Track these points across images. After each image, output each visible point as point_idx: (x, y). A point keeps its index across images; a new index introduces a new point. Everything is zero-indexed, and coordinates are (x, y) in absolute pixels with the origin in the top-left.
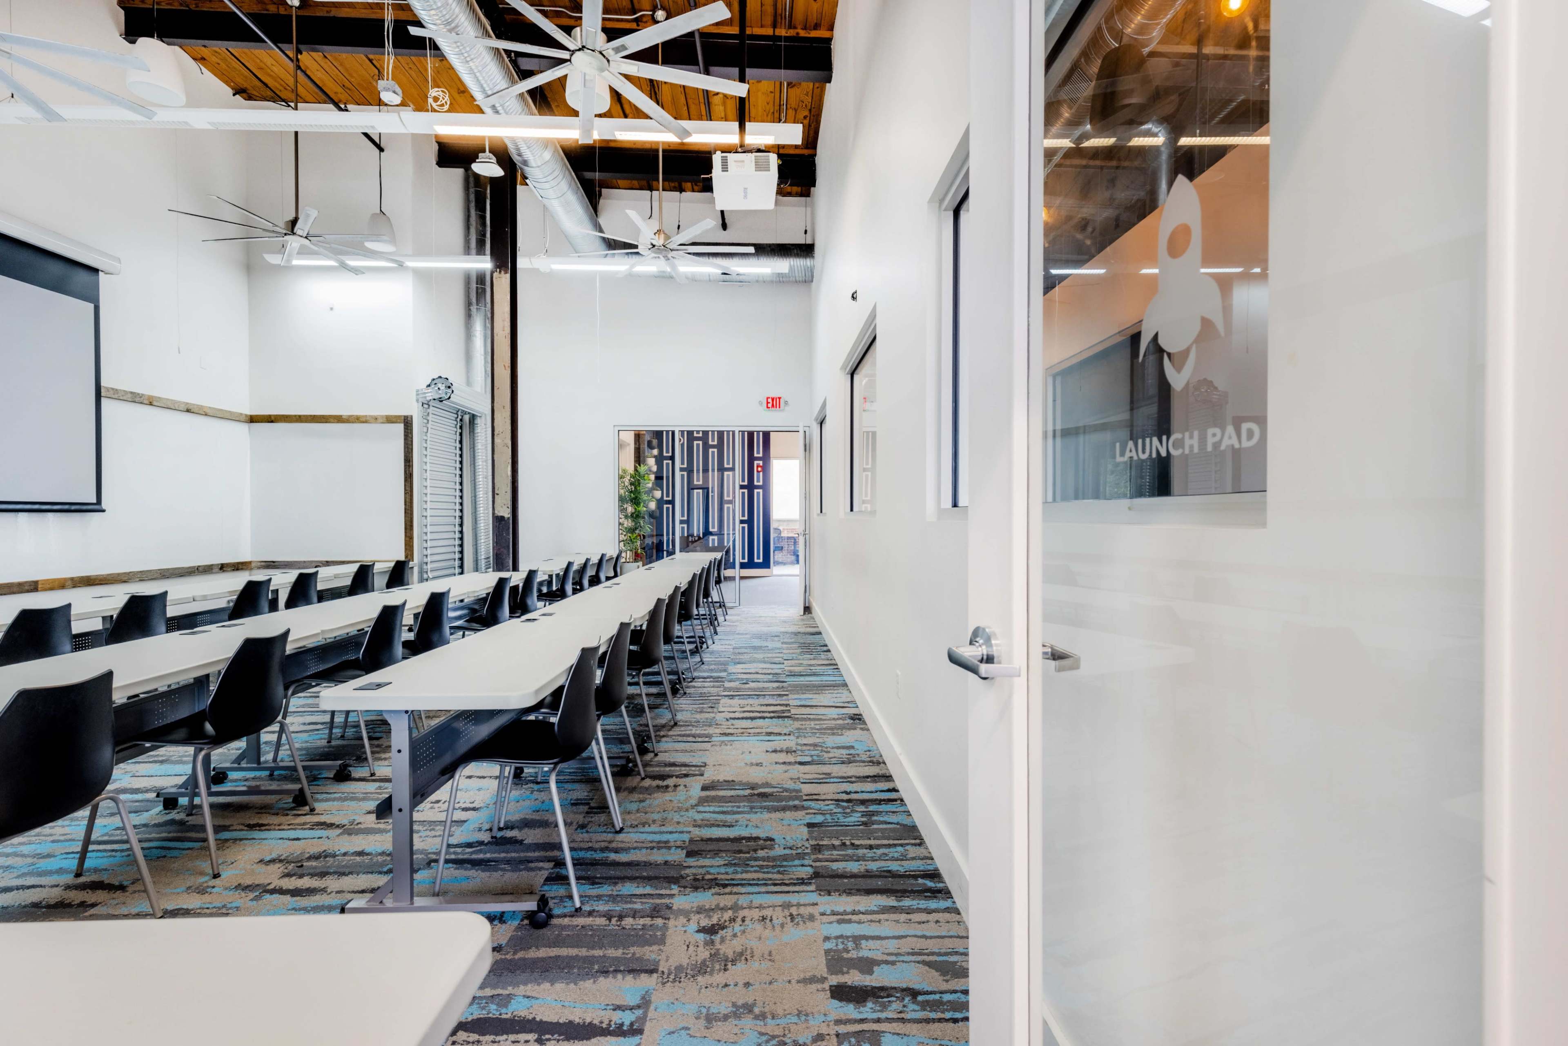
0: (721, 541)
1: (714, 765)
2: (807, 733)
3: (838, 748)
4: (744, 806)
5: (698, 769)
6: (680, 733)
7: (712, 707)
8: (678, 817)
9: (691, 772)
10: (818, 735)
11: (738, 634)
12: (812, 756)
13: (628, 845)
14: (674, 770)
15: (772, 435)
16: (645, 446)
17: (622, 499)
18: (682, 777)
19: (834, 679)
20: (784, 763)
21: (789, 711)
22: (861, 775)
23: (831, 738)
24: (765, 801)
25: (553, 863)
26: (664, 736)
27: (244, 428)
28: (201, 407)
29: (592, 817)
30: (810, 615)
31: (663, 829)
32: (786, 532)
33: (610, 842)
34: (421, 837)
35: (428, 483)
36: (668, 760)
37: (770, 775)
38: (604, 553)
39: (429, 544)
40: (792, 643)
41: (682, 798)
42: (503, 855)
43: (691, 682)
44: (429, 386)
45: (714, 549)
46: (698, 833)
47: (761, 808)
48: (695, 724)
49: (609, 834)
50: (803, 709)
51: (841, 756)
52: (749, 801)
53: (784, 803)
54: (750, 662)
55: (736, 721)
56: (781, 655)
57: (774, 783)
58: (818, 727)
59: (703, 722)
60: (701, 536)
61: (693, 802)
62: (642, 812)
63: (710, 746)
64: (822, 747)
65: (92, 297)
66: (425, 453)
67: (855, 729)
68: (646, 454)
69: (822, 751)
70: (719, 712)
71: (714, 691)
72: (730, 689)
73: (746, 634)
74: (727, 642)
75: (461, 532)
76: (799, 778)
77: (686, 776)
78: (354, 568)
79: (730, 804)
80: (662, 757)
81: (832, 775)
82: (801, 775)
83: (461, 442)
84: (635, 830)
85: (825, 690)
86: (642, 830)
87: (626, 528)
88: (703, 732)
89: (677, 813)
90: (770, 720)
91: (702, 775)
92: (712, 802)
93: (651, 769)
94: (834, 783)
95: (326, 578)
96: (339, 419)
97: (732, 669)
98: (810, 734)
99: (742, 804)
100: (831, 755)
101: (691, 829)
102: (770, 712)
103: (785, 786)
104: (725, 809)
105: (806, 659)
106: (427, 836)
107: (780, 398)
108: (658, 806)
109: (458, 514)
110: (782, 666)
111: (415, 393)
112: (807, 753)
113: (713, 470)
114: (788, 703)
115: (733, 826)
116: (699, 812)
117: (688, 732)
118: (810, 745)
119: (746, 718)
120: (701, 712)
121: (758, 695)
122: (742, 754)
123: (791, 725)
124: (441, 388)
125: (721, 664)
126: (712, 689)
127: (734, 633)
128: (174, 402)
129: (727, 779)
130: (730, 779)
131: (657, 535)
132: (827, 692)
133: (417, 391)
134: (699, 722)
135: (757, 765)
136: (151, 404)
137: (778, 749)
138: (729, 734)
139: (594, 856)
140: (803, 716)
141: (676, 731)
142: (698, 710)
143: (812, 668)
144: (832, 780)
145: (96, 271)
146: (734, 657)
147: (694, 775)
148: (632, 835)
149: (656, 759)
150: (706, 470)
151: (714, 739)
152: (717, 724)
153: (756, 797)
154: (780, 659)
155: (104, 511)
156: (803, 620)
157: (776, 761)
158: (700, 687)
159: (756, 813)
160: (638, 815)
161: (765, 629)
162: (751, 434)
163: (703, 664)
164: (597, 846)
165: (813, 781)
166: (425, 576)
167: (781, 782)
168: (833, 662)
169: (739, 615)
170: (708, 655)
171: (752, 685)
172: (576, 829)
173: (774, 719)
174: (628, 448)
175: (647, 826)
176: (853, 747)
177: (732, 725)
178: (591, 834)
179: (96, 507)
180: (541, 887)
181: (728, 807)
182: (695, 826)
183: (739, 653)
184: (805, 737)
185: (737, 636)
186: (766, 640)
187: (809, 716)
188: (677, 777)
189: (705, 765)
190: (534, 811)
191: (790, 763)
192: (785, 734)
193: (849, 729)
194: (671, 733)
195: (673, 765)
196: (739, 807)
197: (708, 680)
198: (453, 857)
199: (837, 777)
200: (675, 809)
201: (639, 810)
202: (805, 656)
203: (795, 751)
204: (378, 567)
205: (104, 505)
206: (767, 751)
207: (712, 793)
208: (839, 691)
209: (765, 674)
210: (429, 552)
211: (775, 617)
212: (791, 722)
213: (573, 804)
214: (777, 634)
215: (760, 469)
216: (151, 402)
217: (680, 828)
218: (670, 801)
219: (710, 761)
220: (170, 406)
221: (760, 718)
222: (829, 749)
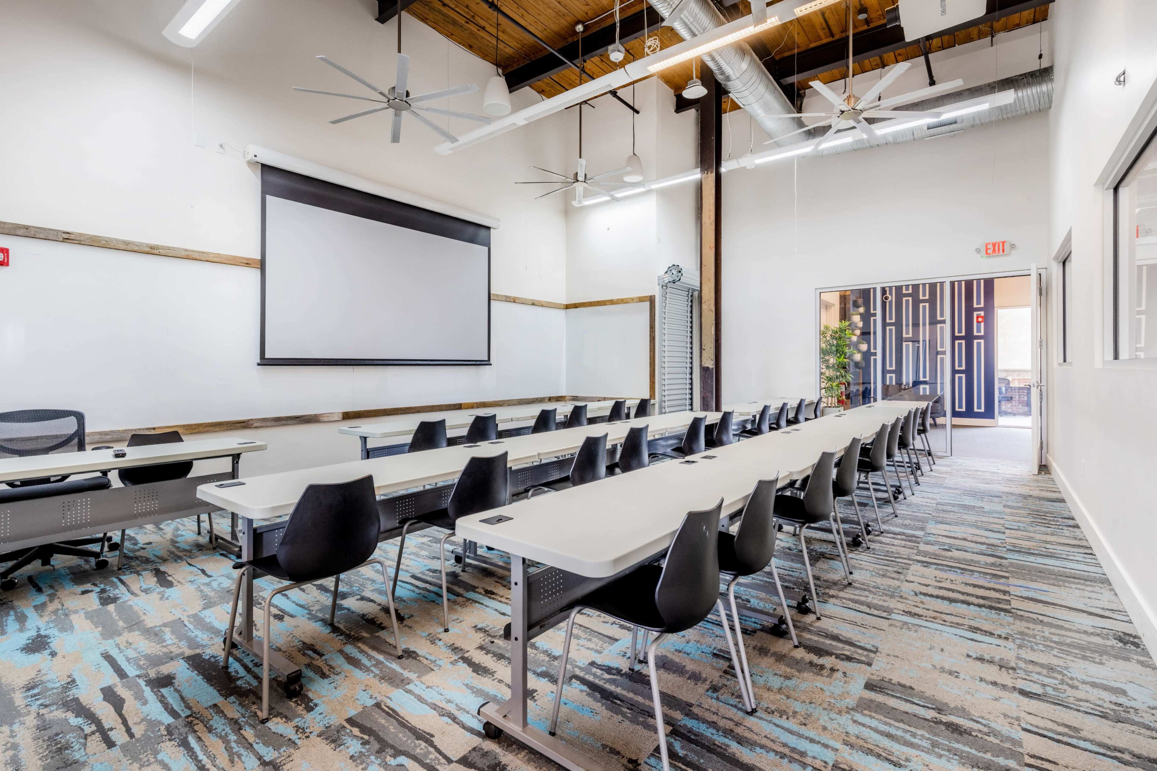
0: (934, 390)
1: (889, 655)
2: (1037, 644)
3: (1094, 685)
4: (922, 736)
5: (865, 653)
6: (853, 597)
7: (898, 573)
8: (826, 718)
9: (856, 656)
10: (1055, 652)
11: (946, 488)
12: (1044, 685)
13: (756, 738)
14: (835, 646)
15: (997, 283)
16: (851, 305)
17: (824, 352)
18: (843, 660)
19: (1086, 568)
20: (994, 684)
21: (1008, 602)
22: (1145, 754)
23: (1082, 664)
24: (958, 742)
25: (671, 728)
26: (833, 596)
27: (562, 313)
28: (540, 301)
29: (728, 680)
30: (1047, 476)
31: (803, 730)
32: (1016, 382)
33: (737, 724)
34: (578, 644)
35: (666, 343)
36: (831, 629)
37: (968, 697)
38: (803, 398)
39: (667, 387)
40: (1019, 508)
41: (838, 691)
42: (631, 695)
43: (878, 535)
44: (666, 272)
45: (923, 398)
46: (848, 758)
47: (949, 751)
48: (873, 590)
49: (739, 712)
50: (1031, 603)
51: (1100, 703)
52: (931, 731)
53: (988, 756)
54: (957, 524)
55: (928, 598)
56: (1001, 521)
57: (975, 713)
58: (1056, 638)
59: (885, 589)
60: (911, 385)
61: (851, 702)
62: (784, 693)
63: (887, 625)
64: (1064, 675)
65: (487, 244)
66: (664, 321)
67: (1127, 659)
68: (852, 312)
69: (1062, 682)
70: (907, 581)
71: (905, 552)
72: (925, 554)
73: (956, 489)
74: (930, 495)
75: (691, 379)
76: (1018, 719)
77: (849, 659)
78: (612, 403)
79: (901, 725)
80: (825, 624)
81: (1083, 734)
82: (1023, 715)
83: (691, 312)
84: (769, 717)
85: (1070, 582)
86: (777, 721)
87: (827, 377)
88: (881, 603)
89: (826, 712)
90: (977, 608)
91: (870, 664)
92: (876, 712)
93: (809, 636)
94: (1086, 750)
95: (593, 409)
96: (612, 302)
97: (932, 527)
98: (1041, 647)
99: (919, 732)
100: (1080, 694)
101: (838, 745)
102: (977, 597)
103: (992, 725)
104: (893, 731)
105: (1039, 533)
106: (582, 646)
107: (1003, 243)
108: (805, 692)
109: (689, 365)
110: (1002, 536)
111: (657, 279)
112: (1035, 677)
113: (924, 324)
114: (1007, 589)
115: (900, 766)
116: (855, 722)
117: (863, 599)
118: (1042, 666)
119: (943, 598)
120: (883, 576)
121: (963, 569)
122: (930, 649)
123: (1009, 624)
124: (675, 273)
125: (919, 521)
126: (903, 549)
127: (941, 486)
128: (526, 300)
129: (903, 682)
130: (908, 684)
131: (863, 383)
132: (1074, 586)
133: (659, 277)
134: (879, 588)
135: (951, 673)
136: (514, 302)
137: (987, 657)
138: (915, 614)
139: (715, 737)
140: (1031, 615)
141: (847, 594)
142: (881, 572)
143: (1048, 546)
144: (1082, 744)
145: (489, 228)
146: (937, 515)
147: (859, 662)
148: (764, 724)
149: (818, 624)
150: (916, 325)
151: (893, 616)
152: (901, 597)
153: (943, 728)
154: (1000, 527)
155: (491, 365)
156: (1037, 481)
157: (982, 676)
158: (888, 544)
159: (940, 756)
160: (778, 696)
161: (982, 486)
162: (969, 284)
163: (896, 516)
164: (722, 723)
165: (1045, 733)
166: (663, 411)
167: (987, 716)
168: (1084, 543)
169: (949, 466)
170: (904, 507)
171: (956, 554)
172: (708, 690)
173: (983, 609)
174: (833, 308)
175: (785, 717)
176: (1124, 693)
177: (922, 602)
178: (721, 704)
179: (487, 363)
180: (648, 758)
181: (897, 729)
182: (846, 743)
183: (943, 511)
184: (1032, 649)
185: (943, 490)
186: (982, 499)
187: (1041, 618)
188: (838, 657)
189: (876, 651)
190: (676, 650)
191: (1004, 687)
192: (1000, 636)
193: (1116, 657)
194: (841, 594)
195: (836, 638)
196: (914, 735)
197: (899, 537)
198: (591, 678)
199: (1092, 742)
200: (825, 705)
201: (780, 689)
202: (1038, 528)
203: (1013, 669)
204: (628, 403)
205: (491, 362)
206: (968, 656)
207: (879, 698)
208: (1097, 589)
209: (976, 543)
210: (666, 393)
211: (998, 473)
212: (1011, 620)
213: (715, 655)
214: (998, 494)
215: (980, 319)
216: (514, 300)
217: (825, 739)
218: (822, 689)
219: (884, 648)
220: (523, 302)
221: (963, 602)
222: (1076, 683)
